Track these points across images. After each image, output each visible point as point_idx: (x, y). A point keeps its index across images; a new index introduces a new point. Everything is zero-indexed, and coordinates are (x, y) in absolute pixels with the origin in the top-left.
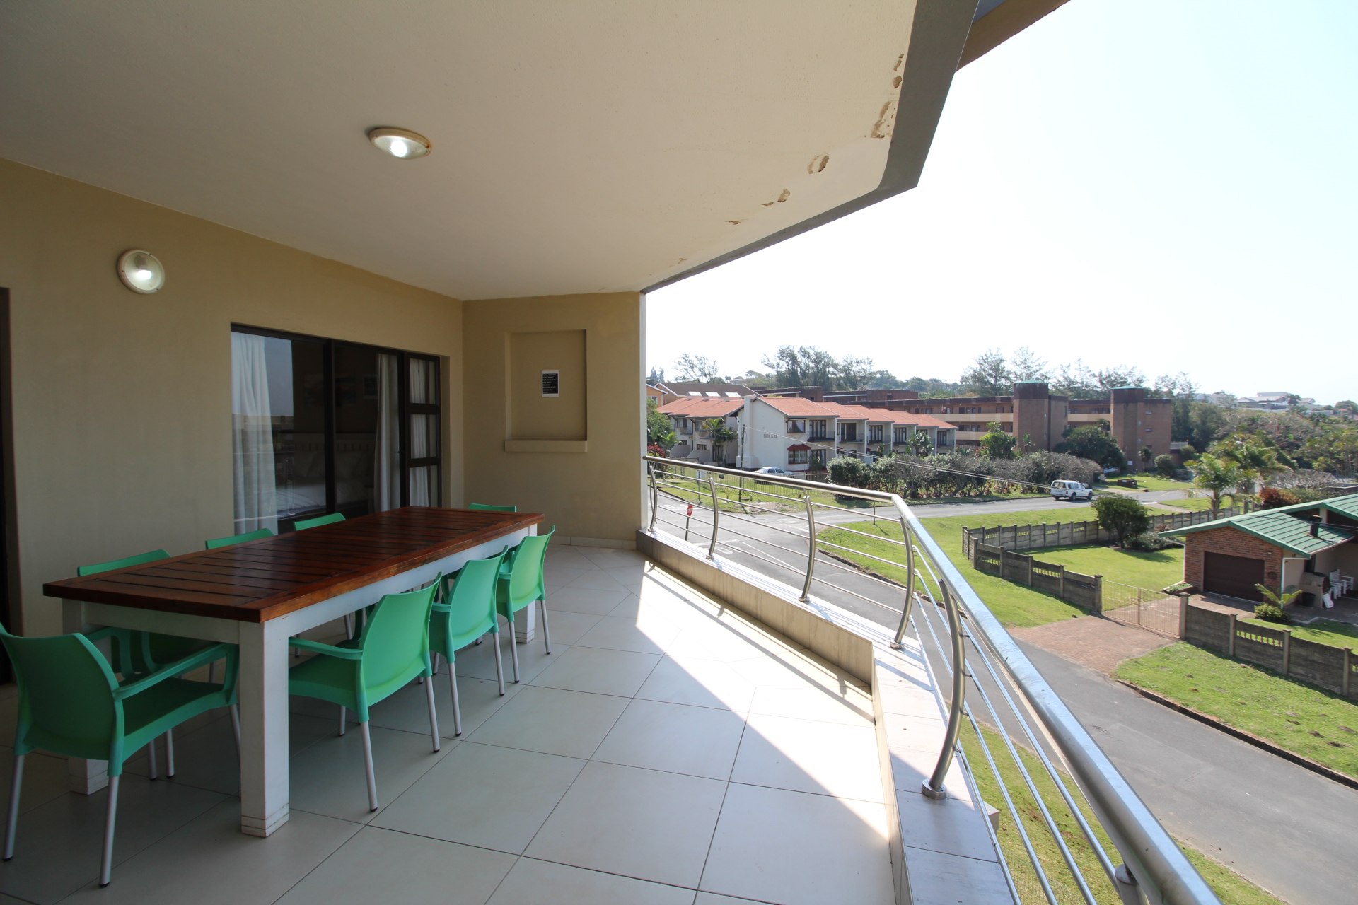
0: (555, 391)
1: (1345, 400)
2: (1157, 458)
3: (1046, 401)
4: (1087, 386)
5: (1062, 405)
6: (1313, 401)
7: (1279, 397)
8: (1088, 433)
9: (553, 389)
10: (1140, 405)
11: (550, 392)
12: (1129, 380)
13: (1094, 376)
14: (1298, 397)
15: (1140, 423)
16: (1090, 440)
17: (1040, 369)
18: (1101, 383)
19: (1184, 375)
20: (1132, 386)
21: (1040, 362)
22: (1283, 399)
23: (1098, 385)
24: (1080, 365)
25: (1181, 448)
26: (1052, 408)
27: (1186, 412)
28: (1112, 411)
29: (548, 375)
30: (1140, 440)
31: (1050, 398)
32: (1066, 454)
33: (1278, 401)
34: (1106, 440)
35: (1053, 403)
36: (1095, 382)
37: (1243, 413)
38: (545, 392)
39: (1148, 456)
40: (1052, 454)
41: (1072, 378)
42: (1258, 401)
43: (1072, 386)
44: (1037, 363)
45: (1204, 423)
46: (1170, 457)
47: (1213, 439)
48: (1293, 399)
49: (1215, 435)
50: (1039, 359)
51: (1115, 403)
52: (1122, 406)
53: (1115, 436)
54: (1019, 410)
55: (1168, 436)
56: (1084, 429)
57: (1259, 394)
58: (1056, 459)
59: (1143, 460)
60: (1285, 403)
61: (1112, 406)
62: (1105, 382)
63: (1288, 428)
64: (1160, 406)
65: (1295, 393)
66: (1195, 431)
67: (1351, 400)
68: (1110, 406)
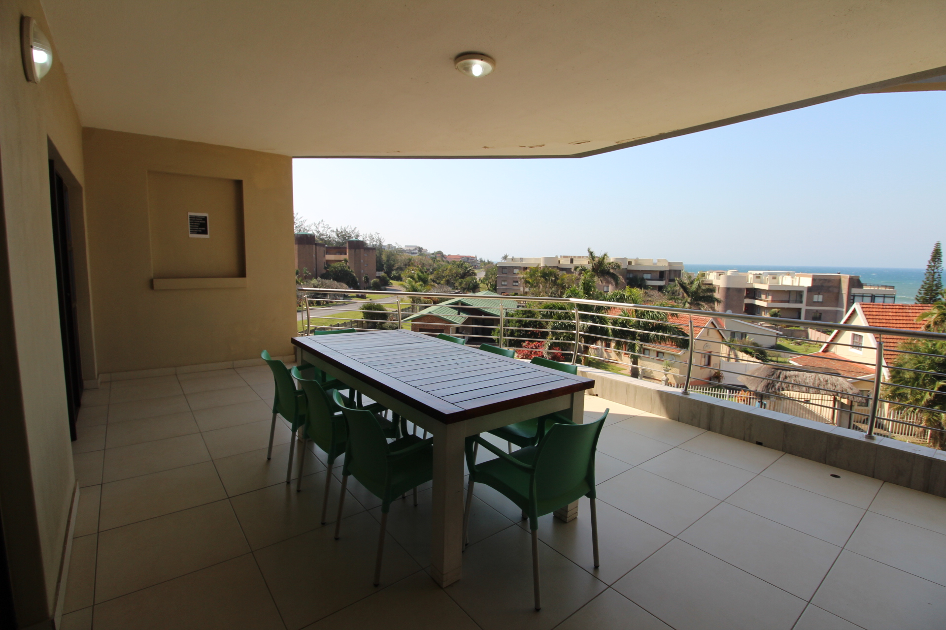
0: (205, 232)
1: (439, 250)
2: (372, 281)
3: (314, 246)
4: (329, 237)
5: (322, 249)
6: (427, 250)
7: (414, 248)
8: (339, 267)
9: (203, 230)
10: (362, 250)
11: (198, 233)
12: (353, 235)
13: (334, 232)
14: (422, 248)
15: (362, 261)
16: (340, 271)
17: (302, 224)
18: (338, 235)
19: (378, 234)
20: (354, 239)
21: (302, 220)
22: (416, 249)
23: (336, 237)
24: (323, 224)
25: (381, 275)
26: (317, 251)
27: (381, 254)
28: (348, 254)
29: (196, 217)
30: (362, 271)
31: (316, 244)
32: (332, 280)
33: (413, 250)
34: (348, 271)
35: (318, 247)
36: (334, 235)
37: (405, 256)
38: (192, 232)
39: (367, 280)
40: (323, 280)
41: (321, 232)
42: (405, 249)
43: (321, 237)
44: (300, 221)
45: (388, 261)
46: (378, 280)
47: (393, 270)
48: (420, 249)
49: (394, 268)
50: (301, 218)
51: (349, 249)
52: (353, 251)
53: (352, 268)
54: (298, 252)
55: (375, 269)
56: (337, 265)
57: (406, 246)
58: (326, 284)
59: (365, 282)
60: (417, 251)
61: (348, 250)
62: (340, 235)
63: (423, 264)
64: (371, 251)
65: (421, 247)
66: (385, 265)
67: (441, 250)
68: (346, 251)
